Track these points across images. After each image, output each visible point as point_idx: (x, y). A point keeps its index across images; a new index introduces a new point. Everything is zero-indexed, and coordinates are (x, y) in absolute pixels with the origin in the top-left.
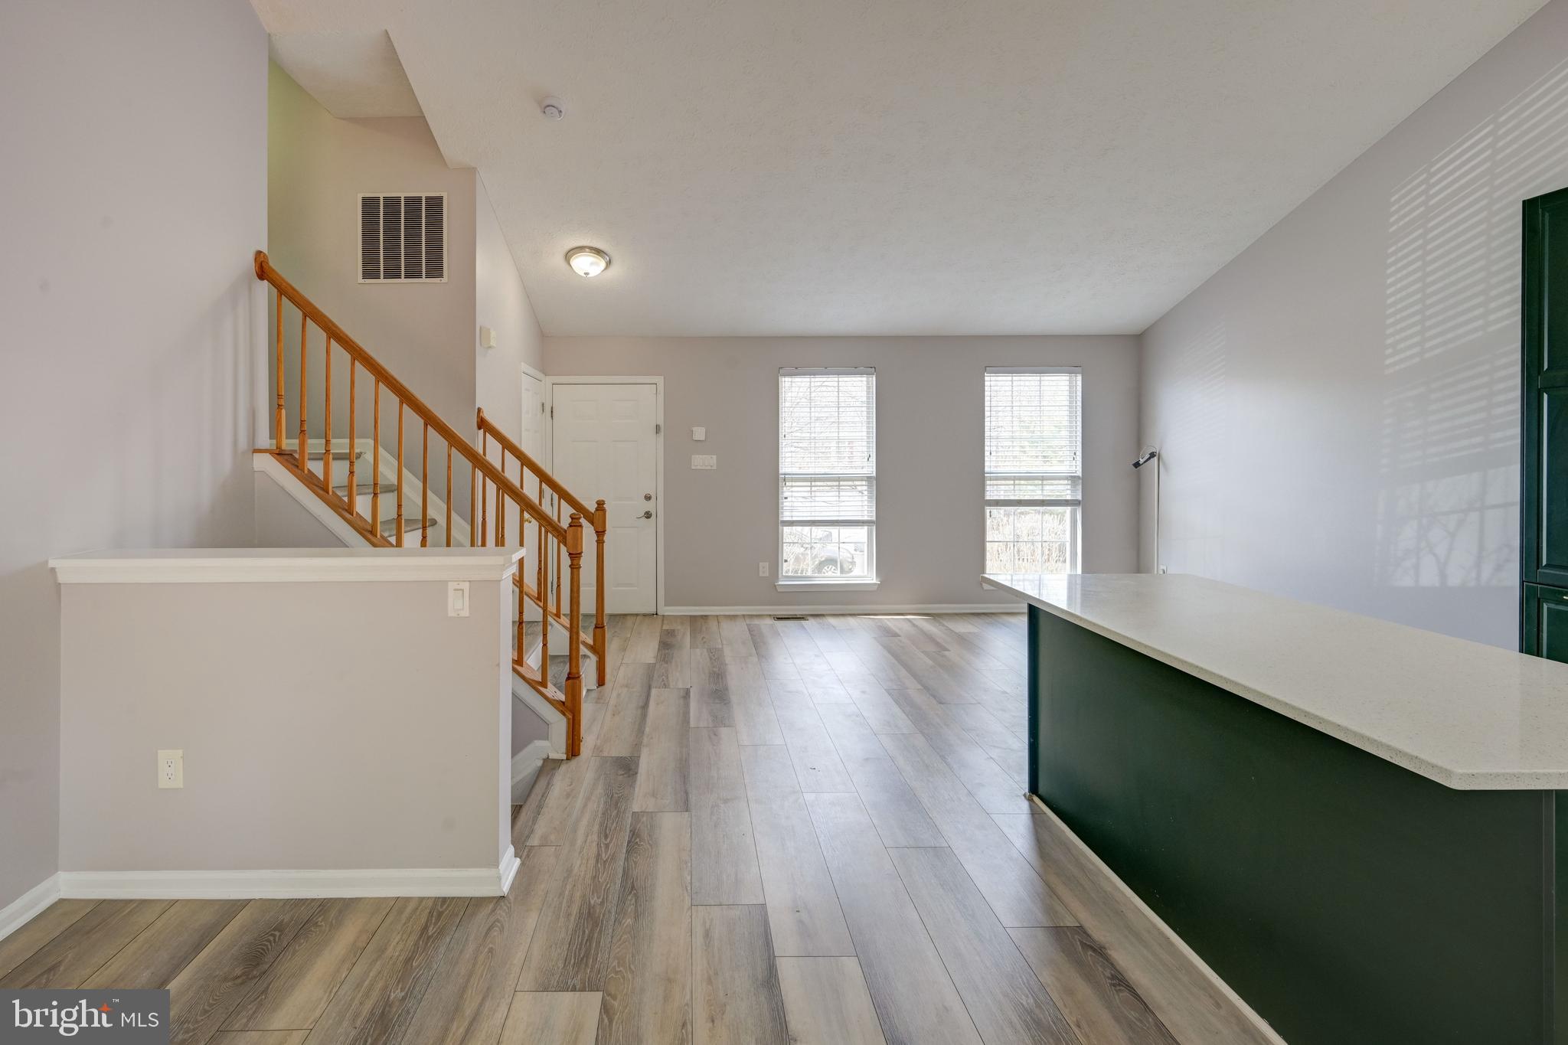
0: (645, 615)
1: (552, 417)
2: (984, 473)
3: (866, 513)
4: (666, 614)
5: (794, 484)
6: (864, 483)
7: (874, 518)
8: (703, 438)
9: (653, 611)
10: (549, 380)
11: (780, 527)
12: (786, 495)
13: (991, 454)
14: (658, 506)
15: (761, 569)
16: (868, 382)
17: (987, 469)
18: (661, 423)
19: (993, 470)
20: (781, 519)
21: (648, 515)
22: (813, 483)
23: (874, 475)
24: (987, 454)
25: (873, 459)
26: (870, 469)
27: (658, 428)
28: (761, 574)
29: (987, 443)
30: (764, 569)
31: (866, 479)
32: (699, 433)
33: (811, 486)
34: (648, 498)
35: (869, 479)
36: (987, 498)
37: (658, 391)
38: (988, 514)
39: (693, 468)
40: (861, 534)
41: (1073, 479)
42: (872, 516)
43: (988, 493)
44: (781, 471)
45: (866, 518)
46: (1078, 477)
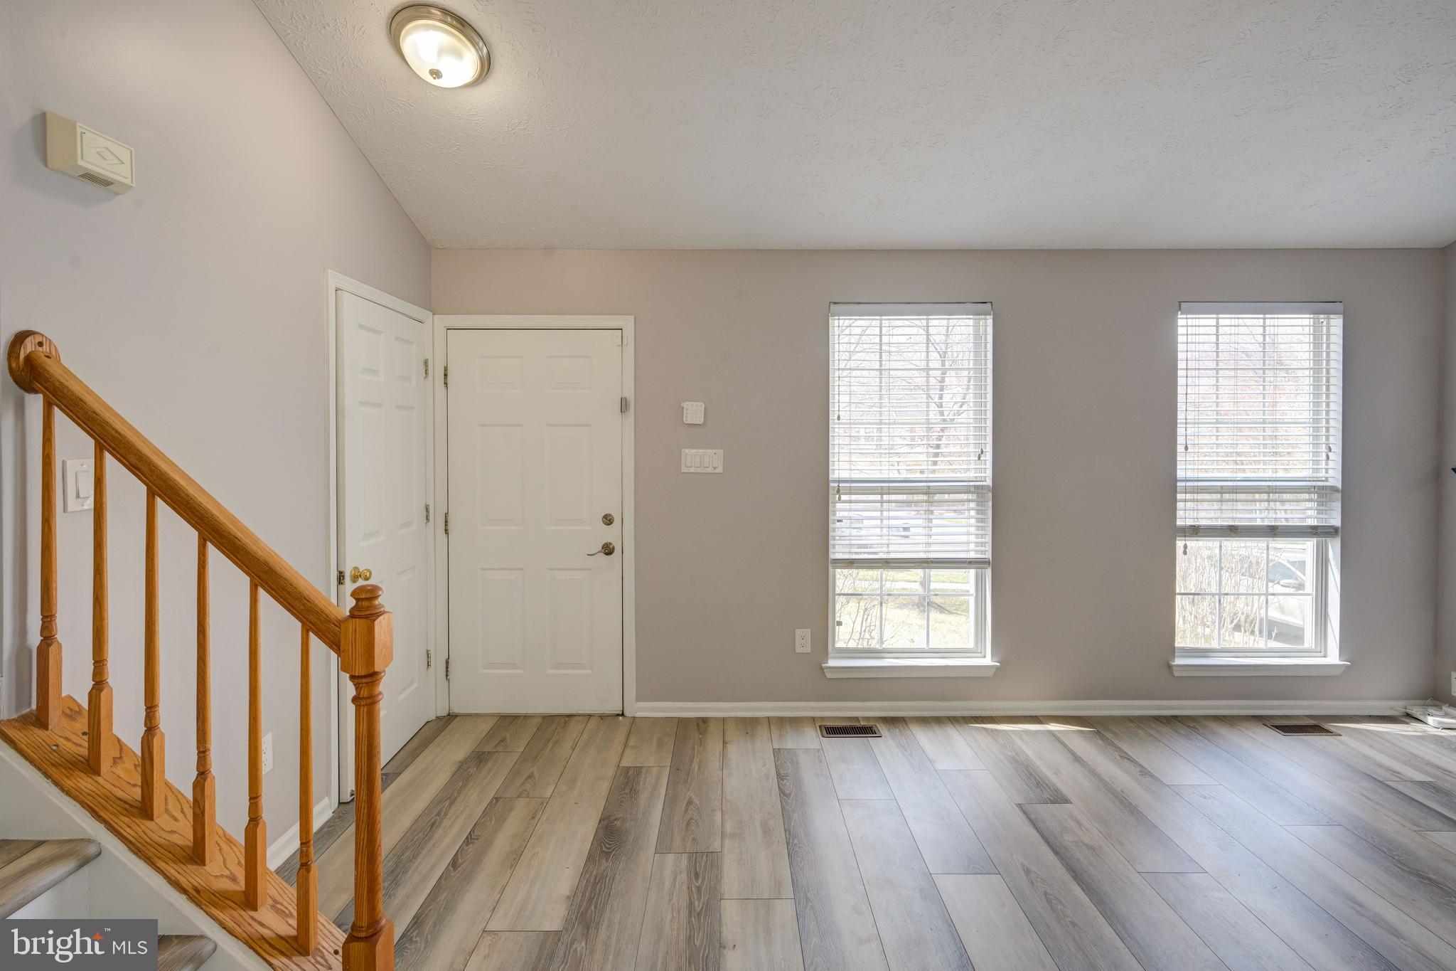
0: (602, 717)
1: (446, 384)
2: (1175, 480)
3: (972, 546)
4: (638, 715)
5: (854, 497)
6: (971, 496)
7: (988, 555)
8: (700, 421)
9: (618, 710)
10: (442, 321)
11: (831, 570)
12: (839, 514)
13: (1186, 448)
14: (625, 534)
15: (797, 637)
16: (976, 327)
17: (1180, 474)
18: (629, 393)
19: (1190, 475)
20: (832, 556)
21: (608, 550)
22: (886, 497)
23: (989, 482)
24: (1180, 449)
25: (988, 457)
26: (984, 473)
27: (624, 405)
28: (799, 649)
29: (1181, 431)
30: (803, 641)
31: (972, 489)
32: (694, 412)
33: (882, 502)
34: (608, 520)
35: (978, 490)
36: (1179, 523)
37: (625, 342)
38: (1179, 551)
39: (684, 470)
40: (966, 580)
41: (1322, 493)
42: (983, 552)
43: (1180, 514)
44: (831, 477)
45: (972, 555)
46: (1334, 489)
